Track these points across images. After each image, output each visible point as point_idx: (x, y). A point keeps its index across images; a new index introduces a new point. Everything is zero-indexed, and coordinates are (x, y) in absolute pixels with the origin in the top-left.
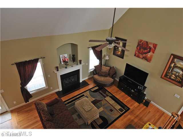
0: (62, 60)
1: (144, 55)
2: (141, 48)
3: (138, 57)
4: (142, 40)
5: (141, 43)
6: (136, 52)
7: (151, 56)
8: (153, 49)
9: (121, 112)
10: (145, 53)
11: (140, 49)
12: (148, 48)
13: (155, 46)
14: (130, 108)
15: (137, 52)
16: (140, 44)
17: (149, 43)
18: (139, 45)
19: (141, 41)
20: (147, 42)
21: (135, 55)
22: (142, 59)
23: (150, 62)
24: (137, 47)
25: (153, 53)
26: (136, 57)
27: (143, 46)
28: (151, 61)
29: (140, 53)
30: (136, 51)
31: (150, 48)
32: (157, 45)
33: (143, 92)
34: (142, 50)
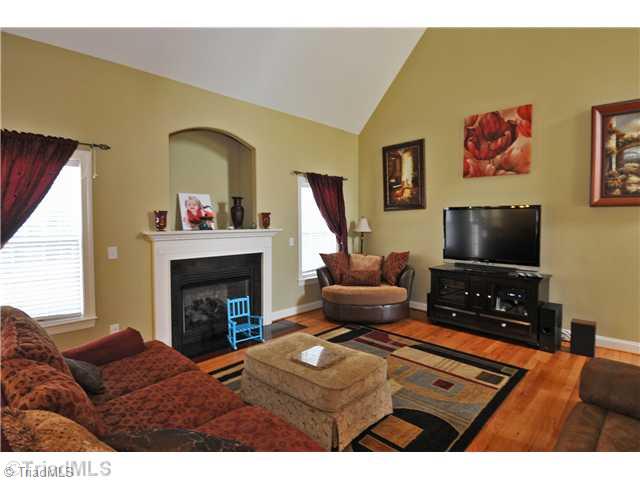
0: (184, 214)
1: (498, 157)
2: (478, 142)
3: (479, 173)
4: (477, 116)
5: (477, 124)
6: (465, 162)
7: (526, 151)
8: (524, 122)
9: (496, 383)
10: (502, 149)
11: (477, 146)
12: (504, 128)
13: (526, 112)
14: (526, 367)
15: (468, 161)
16: (474, 130)
17: (501, 113)
18: (469, 134)
19: (473, 119)
20: (495, 114)
21: (466, 174)
22: (494, 174)
23: (527, 172)
24: (466, 145)
25: (528, 134)
26: (472, 176)
27: (486, 132)
28: (533, 167)
29: (483, 156)
30: (465, 158)
31: (513, 126)
32: (530, 106)
33: (545, 300)
34: (484, 146)
